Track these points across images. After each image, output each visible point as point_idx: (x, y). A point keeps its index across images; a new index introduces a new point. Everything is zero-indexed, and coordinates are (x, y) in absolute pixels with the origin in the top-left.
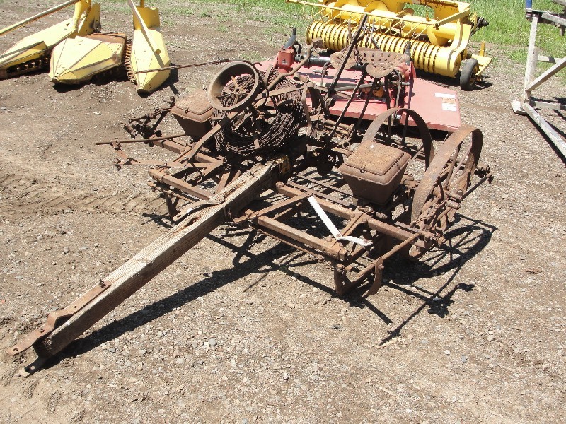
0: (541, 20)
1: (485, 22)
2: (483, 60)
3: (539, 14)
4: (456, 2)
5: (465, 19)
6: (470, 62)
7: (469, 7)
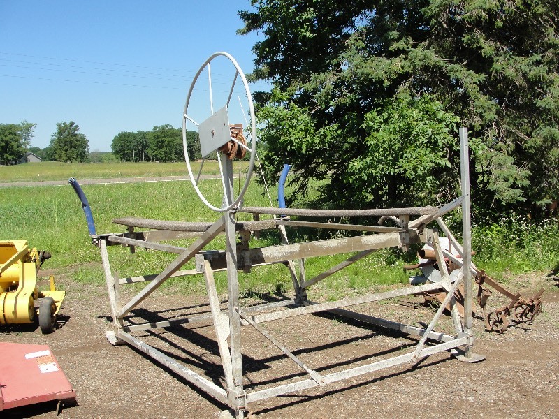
0: (109, 243)
1: (46, 255)
2: (57, 296)
3: (106, 238)
4: (11, 241)
5: (26, 258)
6: (46, 302)
7: (26, 244)
